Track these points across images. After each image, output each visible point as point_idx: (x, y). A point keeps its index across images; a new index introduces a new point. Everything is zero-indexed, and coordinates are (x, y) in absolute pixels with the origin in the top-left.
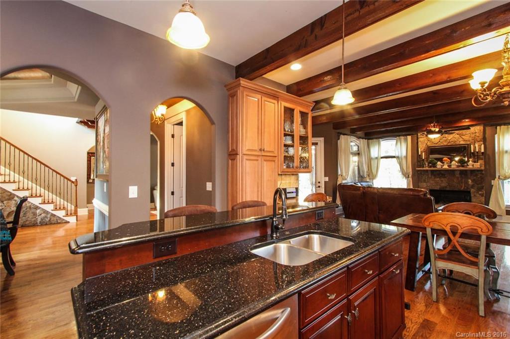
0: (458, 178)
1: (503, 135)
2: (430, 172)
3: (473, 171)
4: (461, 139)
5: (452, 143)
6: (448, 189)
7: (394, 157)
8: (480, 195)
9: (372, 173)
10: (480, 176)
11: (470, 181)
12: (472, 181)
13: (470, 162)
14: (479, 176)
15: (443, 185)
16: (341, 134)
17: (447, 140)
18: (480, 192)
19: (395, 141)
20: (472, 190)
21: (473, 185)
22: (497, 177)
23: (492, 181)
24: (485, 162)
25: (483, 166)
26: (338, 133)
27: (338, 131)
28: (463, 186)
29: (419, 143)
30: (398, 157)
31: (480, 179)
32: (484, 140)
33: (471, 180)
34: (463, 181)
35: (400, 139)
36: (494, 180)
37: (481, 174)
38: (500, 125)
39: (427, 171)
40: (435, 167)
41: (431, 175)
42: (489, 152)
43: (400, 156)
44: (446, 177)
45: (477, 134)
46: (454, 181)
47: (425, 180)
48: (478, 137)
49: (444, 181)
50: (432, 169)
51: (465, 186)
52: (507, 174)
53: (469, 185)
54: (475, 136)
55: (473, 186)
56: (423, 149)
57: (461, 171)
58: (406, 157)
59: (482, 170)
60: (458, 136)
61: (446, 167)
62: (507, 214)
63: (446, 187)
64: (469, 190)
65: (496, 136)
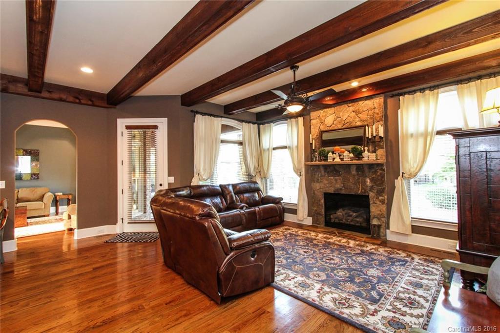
0: (354, 176)
1: (407, 109)
2: (322, 169)
3: (371, 166)
4: (357, 119)
5: (348, 124)
6: (343, 192)
7: (285, 147)
8: (380, 201)
9: (264, 170)
10: (381, 174)
11: (368, 180)
12: (372, 180)
13: (366, 152)
14: (378, 174)
15: (338, 186)
16: (197, 113)
17: (342, 120)
18: (380, 198)
19: (286, 125)
20: (371, 195)
21: (372, 186)
22: (401, 174)
23: (396, 180)
24: (386, 151)
25: (384, 158)
26: (192, 111)
27: (192, 108)
28: (360, 189)
29: (312, 127)
30: (289, 147)
31: (379, 178)
32: (385, 119)
33: (370, 179)
34: (360, 180)
35: (291, 122)
36: (397, 179)
37: (380, 170)
38: (403, 94)
39: (318, 166)
40: (326, 160)
41: (325, 172)
42: (391, 136)
43: (291, 146)
44: (340, 175)
45: (377, 111)
46: (349, 180)
47: (318, 179)
48: (378, 114)
49: (338, 181)
50: (323, 163)
51: (362, 189)
52: (412, 170)
53: (367, 186)
54: (374, 112)
55: (372, 188)
56: (316, 135)
57: (357, 165)
58: (297, 147)
59: (382, 165)
60: (354, 114)
61: (338, 160)
62: (413, 232)
63: (341, 189)
64: (367, 194)
65: (399, 111)
